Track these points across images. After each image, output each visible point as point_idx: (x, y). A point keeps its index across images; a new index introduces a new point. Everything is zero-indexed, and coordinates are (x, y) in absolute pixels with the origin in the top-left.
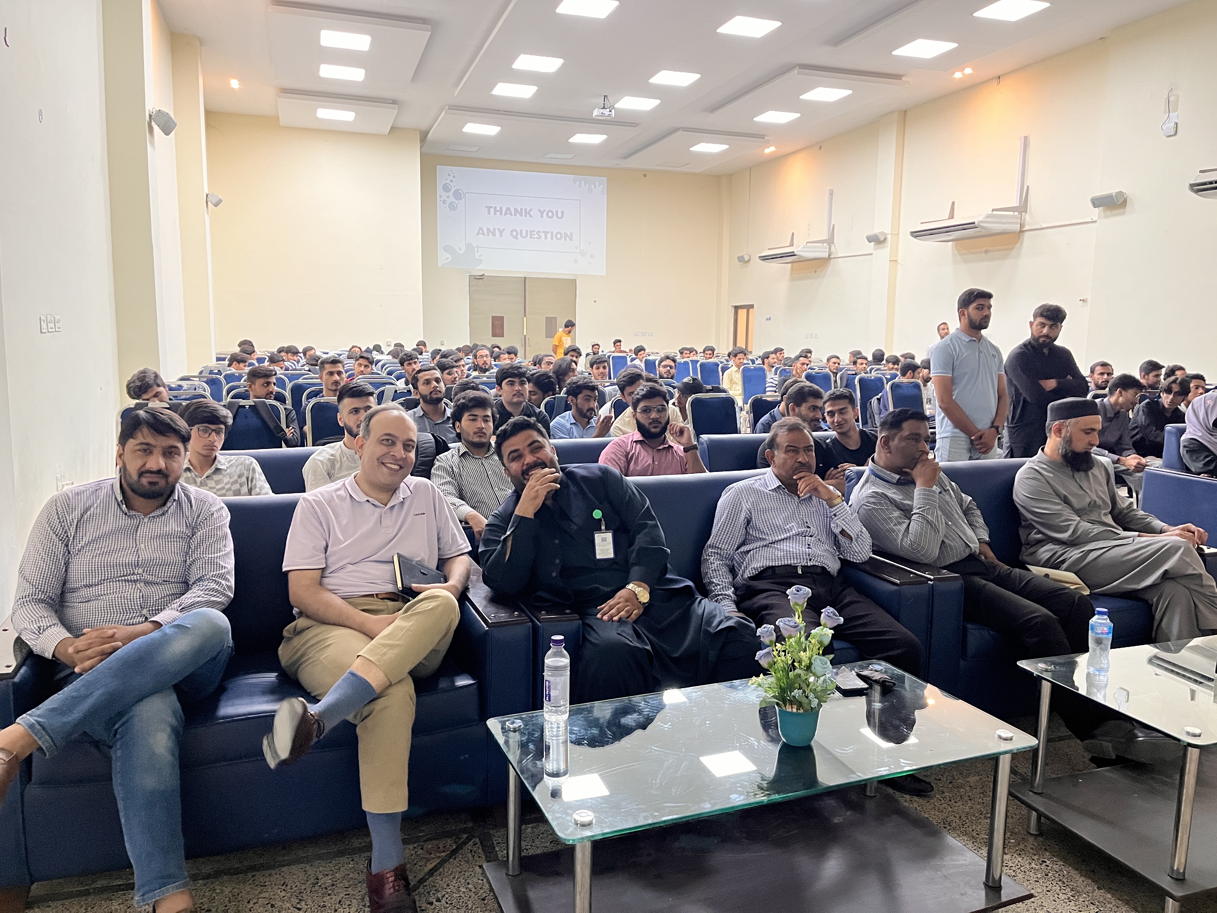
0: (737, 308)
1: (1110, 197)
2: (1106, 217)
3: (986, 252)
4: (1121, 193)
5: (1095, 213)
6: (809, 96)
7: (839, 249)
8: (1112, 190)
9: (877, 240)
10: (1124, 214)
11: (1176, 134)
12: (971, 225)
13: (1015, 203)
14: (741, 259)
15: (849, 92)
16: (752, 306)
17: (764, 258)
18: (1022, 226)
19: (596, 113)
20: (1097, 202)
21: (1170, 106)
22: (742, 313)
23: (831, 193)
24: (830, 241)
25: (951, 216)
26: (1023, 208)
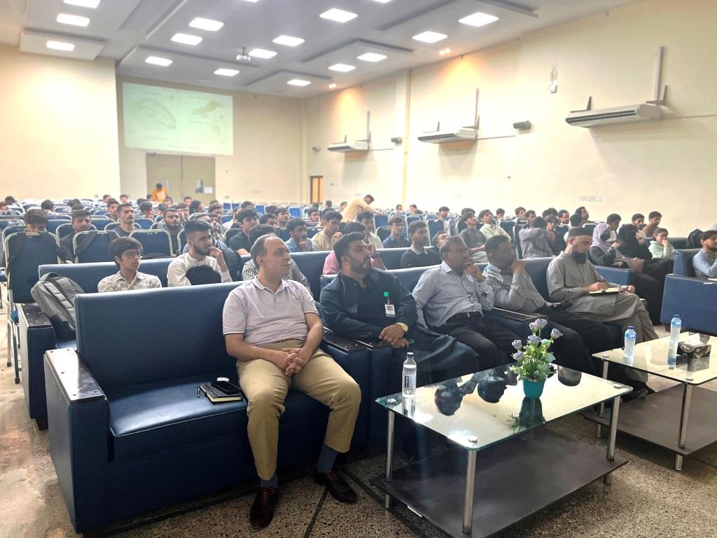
0: (312, 178)
1: (523, 123)
2: (520, 134)
3: (458, 150)
4: (528, 122)
5: (516, 131)
6: (361, 58)
7: (374, 145)
8: (524, 120)
9: (397, 141)
10: (529, 132)
11: (556, 91)
12: (452, 135)
13: (473, 125)
14: (315, 149)
15: (385, 57)
16: (322, 177)
17: (331, 149)
18: (477, 136)
19: (239, 57)
20: (517, 126)
21: (553, 77)
22: (315, 181)
23: (369, 113)
24: (369, 140)
25: (438, 130)
26: (476, 127)
